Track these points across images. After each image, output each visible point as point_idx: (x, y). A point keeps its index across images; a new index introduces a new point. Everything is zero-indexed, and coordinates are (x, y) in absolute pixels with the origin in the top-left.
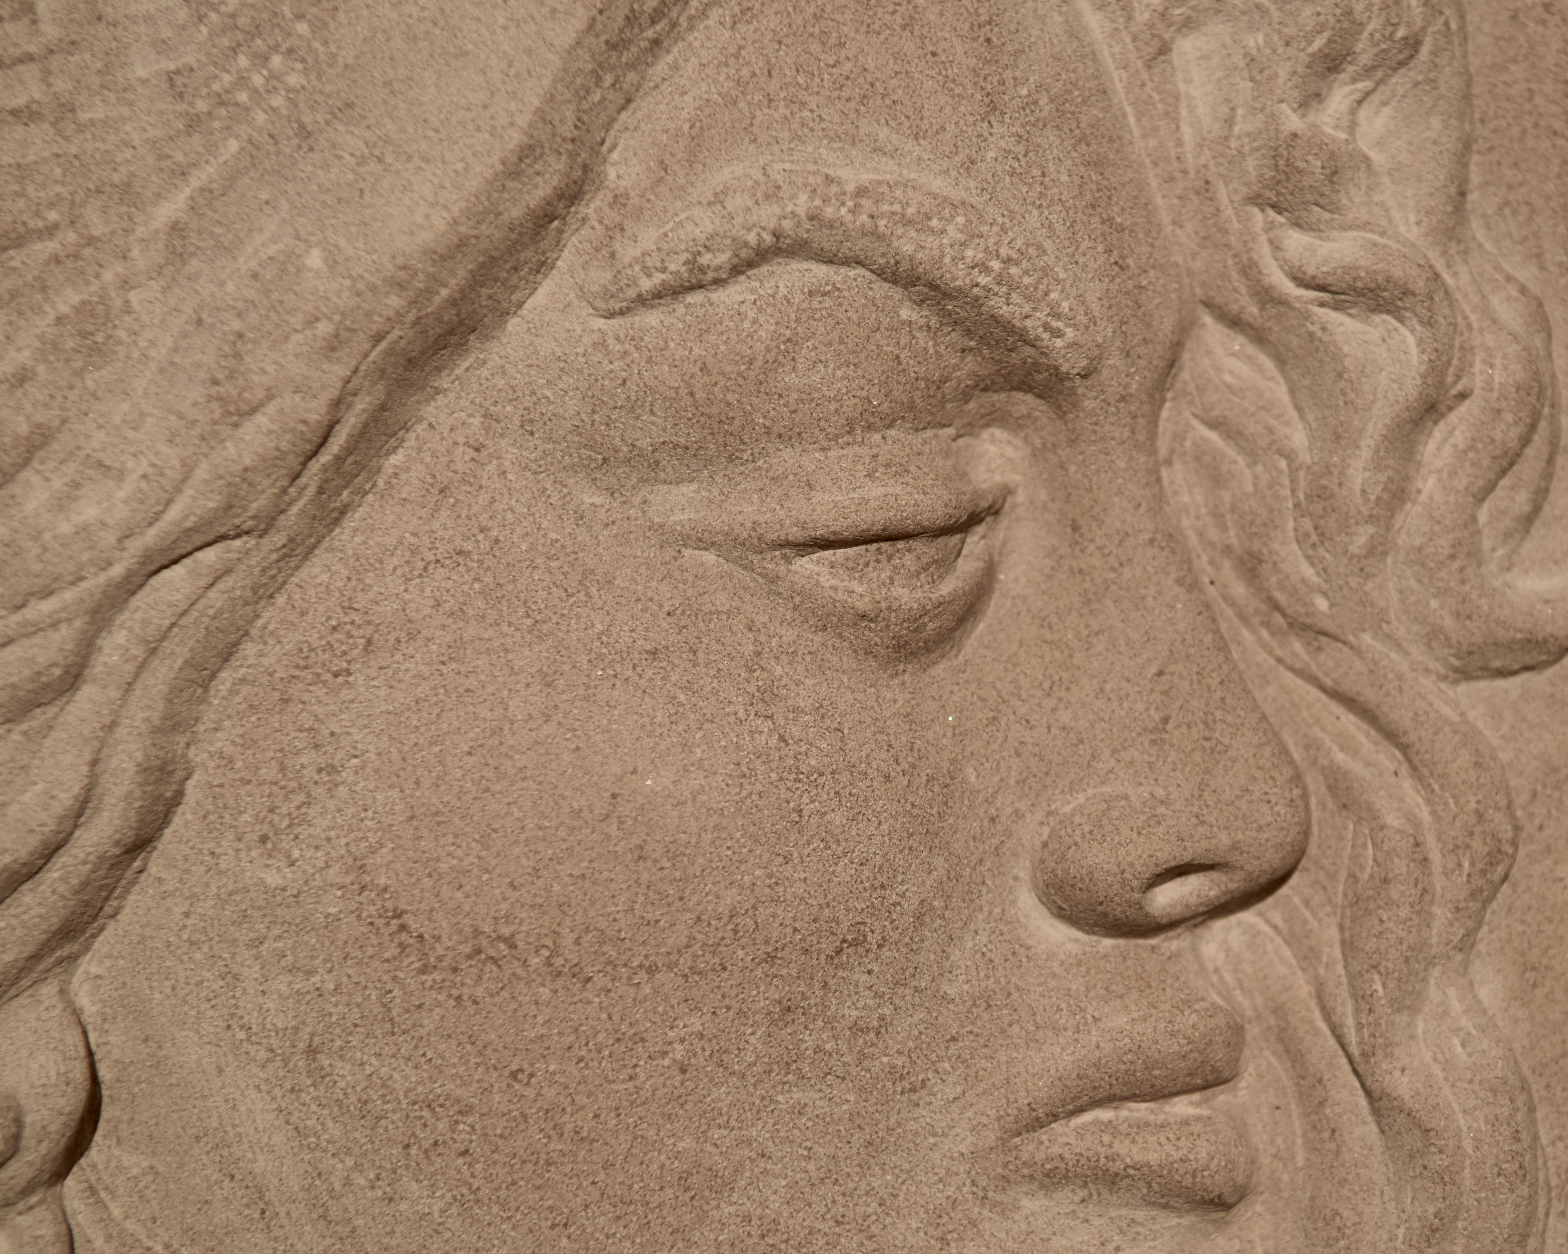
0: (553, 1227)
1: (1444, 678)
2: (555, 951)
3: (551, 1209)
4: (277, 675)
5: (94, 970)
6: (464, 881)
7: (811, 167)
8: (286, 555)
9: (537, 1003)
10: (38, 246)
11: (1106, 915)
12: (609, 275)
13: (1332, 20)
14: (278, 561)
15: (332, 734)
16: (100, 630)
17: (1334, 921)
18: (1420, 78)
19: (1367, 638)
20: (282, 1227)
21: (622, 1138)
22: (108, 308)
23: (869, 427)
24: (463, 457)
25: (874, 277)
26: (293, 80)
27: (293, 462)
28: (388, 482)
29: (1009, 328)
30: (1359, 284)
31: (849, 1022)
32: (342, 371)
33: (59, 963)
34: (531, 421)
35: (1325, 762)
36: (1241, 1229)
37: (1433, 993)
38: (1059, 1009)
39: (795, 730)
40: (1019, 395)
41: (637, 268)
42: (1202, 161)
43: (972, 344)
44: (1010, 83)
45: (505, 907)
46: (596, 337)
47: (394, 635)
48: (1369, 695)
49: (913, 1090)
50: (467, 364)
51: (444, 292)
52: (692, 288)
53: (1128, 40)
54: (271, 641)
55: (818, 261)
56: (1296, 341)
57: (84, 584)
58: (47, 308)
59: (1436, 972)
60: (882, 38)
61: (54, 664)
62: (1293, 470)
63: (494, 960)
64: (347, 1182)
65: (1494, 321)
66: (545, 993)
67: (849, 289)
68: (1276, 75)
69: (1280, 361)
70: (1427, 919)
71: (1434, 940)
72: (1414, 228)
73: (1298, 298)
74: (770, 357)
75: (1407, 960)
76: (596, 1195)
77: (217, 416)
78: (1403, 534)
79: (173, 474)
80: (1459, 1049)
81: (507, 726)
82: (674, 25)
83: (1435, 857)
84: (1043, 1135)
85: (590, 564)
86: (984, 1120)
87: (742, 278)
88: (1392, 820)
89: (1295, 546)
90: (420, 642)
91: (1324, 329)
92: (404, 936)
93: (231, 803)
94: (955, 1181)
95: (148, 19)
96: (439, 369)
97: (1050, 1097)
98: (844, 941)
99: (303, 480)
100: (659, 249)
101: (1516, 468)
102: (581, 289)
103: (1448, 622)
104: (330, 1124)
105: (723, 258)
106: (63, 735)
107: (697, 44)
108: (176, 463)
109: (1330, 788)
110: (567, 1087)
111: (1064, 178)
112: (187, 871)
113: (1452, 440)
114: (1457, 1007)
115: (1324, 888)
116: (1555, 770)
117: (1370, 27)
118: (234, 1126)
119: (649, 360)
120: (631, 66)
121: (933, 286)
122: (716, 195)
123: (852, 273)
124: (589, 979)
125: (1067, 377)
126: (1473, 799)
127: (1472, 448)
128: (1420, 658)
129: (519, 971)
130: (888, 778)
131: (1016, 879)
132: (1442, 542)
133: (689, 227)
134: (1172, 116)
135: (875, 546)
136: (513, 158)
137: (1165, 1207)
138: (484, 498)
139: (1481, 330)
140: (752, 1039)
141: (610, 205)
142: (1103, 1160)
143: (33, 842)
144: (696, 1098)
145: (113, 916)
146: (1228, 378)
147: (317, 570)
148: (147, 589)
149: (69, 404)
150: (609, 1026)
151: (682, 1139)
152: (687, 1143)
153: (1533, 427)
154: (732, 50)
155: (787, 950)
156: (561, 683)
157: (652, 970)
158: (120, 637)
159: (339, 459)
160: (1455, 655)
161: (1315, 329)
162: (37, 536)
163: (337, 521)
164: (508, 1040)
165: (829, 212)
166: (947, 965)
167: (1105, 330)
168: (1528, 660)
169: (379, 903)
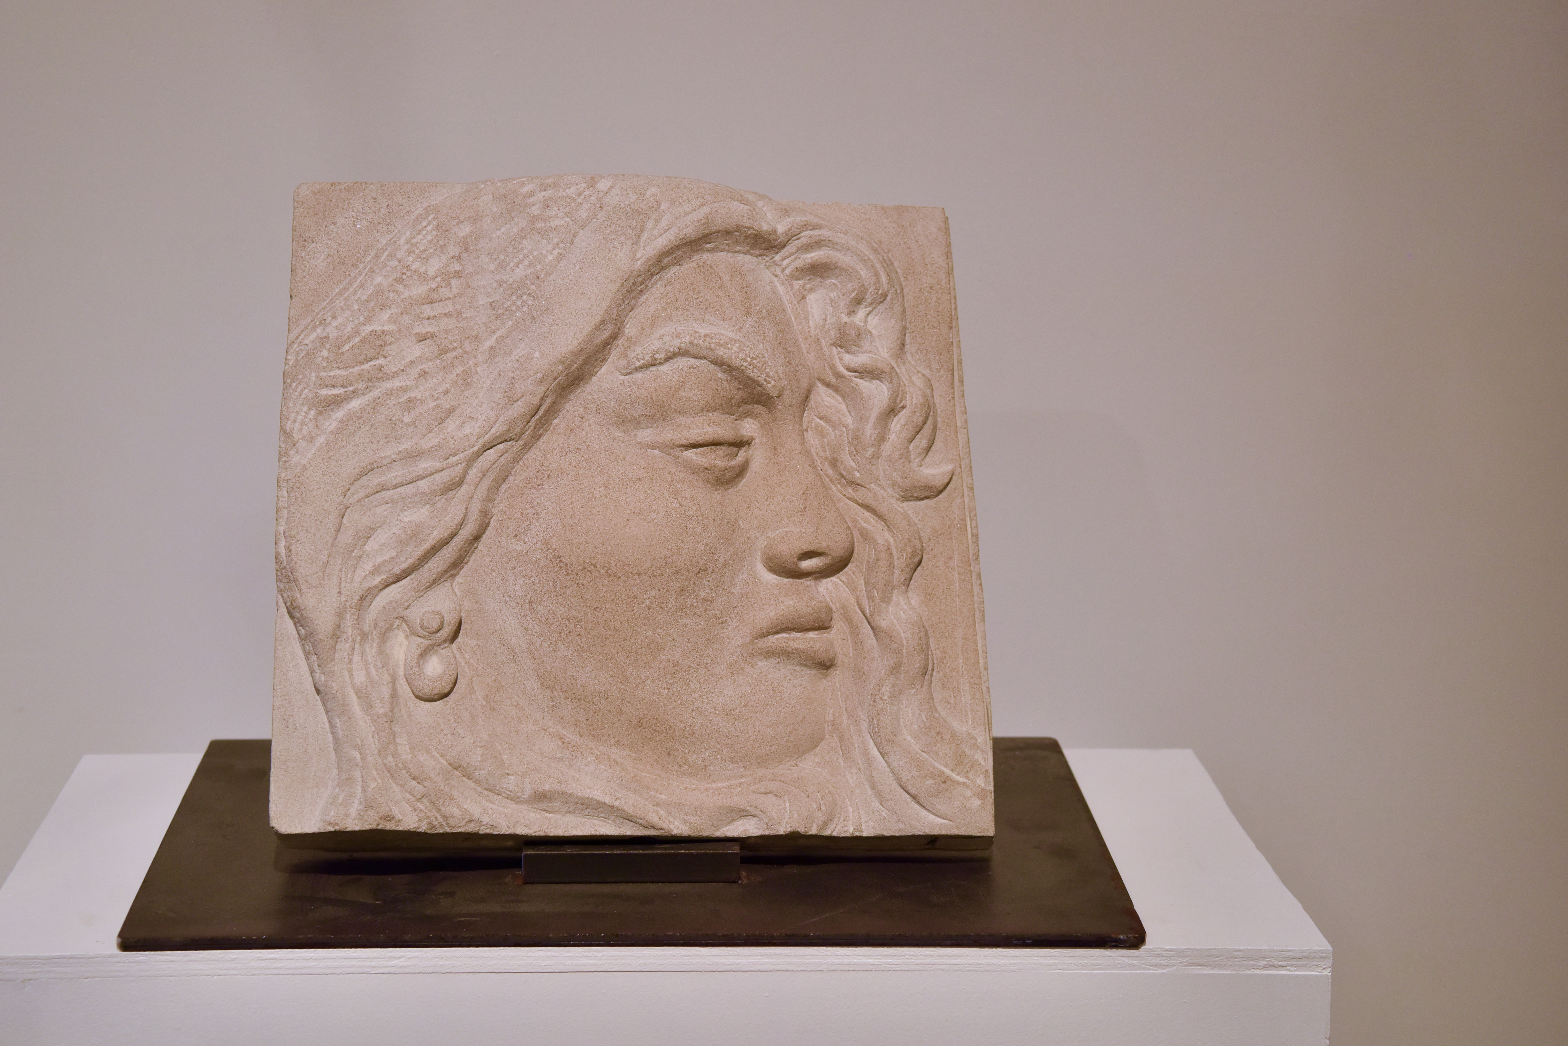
0: (607, 660)
1: (898, 500)
2: (609, 568)
3: (606, 654)
4: (520, 486)
5: (460, 581)
6: (580, 546)
7: (690, 328)
8: (523, 448)
9: (603, 585)
10: (451, 354)
11: (785, 567)
12: (626, 362)
13: (857, 287)
14: (521, 450)
15: (538, 503)
16: (469, 468)
17: (862, 578)
18: (887, 307)
19: (873, 486)
20: (520, 661)
21: (629, 630)
22: (471, 372)
23: (708, 411)
24: (577, 420)
25: (710, 363)
26: (530, 303)
27: (528, 416)
28: (554, 428)
29: (753, 381)
30: (867, 369)
31: (702, 597)
32: (544, 389)
33: (451, 576)
34: (599, 409)
35: (859, 526)
36: (832, 678)
37: (895, 598)
38: (771, 599)
39: (685, 503)
40: (756, 406)
41: (635, 359)
42: (817, 332)
43: (741, 386)
44: (753, 305)
45: (593, 554)
46: (621, 382)
47: (557, 473)
48: (873, 504)
49: (722, 623)
50: (579, 391)
51: (575, 366)
52: (652, 366)
53: (792, 295)
54: (518, 476)
55: (692, 358)
56: (848, 390)
57: (466, 452)
58: (454, 372)
59: (896, 592)
60: (712, 291)
61: (457, 477)
62: (847, 431)
63: (590, 571)
64: (541, 645)
65: (913, 384)
66: (606, 582)
67: (702, 367)
68: (840, 305)
69: (843, 397)
70: (893, 573)
71: (894, 580)
72: (886, 354)
73: (848, 375)
74: (677, 387)
75: (885, 585)
76: (621, 650)
77: (507, 402)
78: (884, 452)
79: (493, 419)
80: (903, 614)
81: (593, 500)
82: (647, 286)
83: (895, 554)
84: (765, 639)
85: (618, 454)
86: (746, 634)
87: (668, 363)
88: (880, 541)
89: (849, 456)
90: (565, 475)
91: (857, 385)
92: (561, 564)
93: (505, 525)
94: (736, 654)
95: (484, 286)
96: (571, 392)
97: (767, 626)
98: (700, 569)
99: (530, 424)
100: (642, 353)
101: (921, 432)
102: (616, 367)
103: (899, 480)
104: (536, 626)
105: (662, 356)
106: (458, 500)
107: (654, 292)
108: (494, 416)
109: (860, 534)
110: (612, 613)
111: (771, 335)
112: (491, 548)
113: (900, 422)
114: (902, 602)
115: (859, 567)
116: (937, 532)
117: (870, 290)
118: (505, 629)
119: (638, 388)
120: (634, 298)
121: (729, 366)
122: (660, 336)
123: (703, 362)
124: (620, 577)
125: (772, 397)
126: (907, 535)
127: (906, 424)
128: (890, 492)
129: (597, 575)
130: (714, 520)
131: (756, 559)
132: (897, 454)
133: (652, 346)
134: (807, 319)
135: (710, 447)
136: (598, 324)
137: (806, 665)
138: (584, 433)
139: (909, 386)
140: (671, 599)
141: (626, 341)
142: (785, 647)
143: (449, 532)
144: (653, 618)
145: (466, 563)
146: (826, 403)
147: (532, 454)
148: (483, 455)
149: (460, 400)
150: (626, 593)
151: (648, 632)
152: (650, 633)
153: (927, 418)
154: (665, 294)
155: (682, 570)
156: (610, 487)
157: (640, 575)
158: (475, 470)
159: (541, 418)
160: (901, 491)
161: (854, 385)
162: (453, 437)
163: (538, 439)
164: (594, 597)
165: (696, 341)
166: (733, 582)
167: (784, 383)
168: (927, 494)
169: (553, 554)
